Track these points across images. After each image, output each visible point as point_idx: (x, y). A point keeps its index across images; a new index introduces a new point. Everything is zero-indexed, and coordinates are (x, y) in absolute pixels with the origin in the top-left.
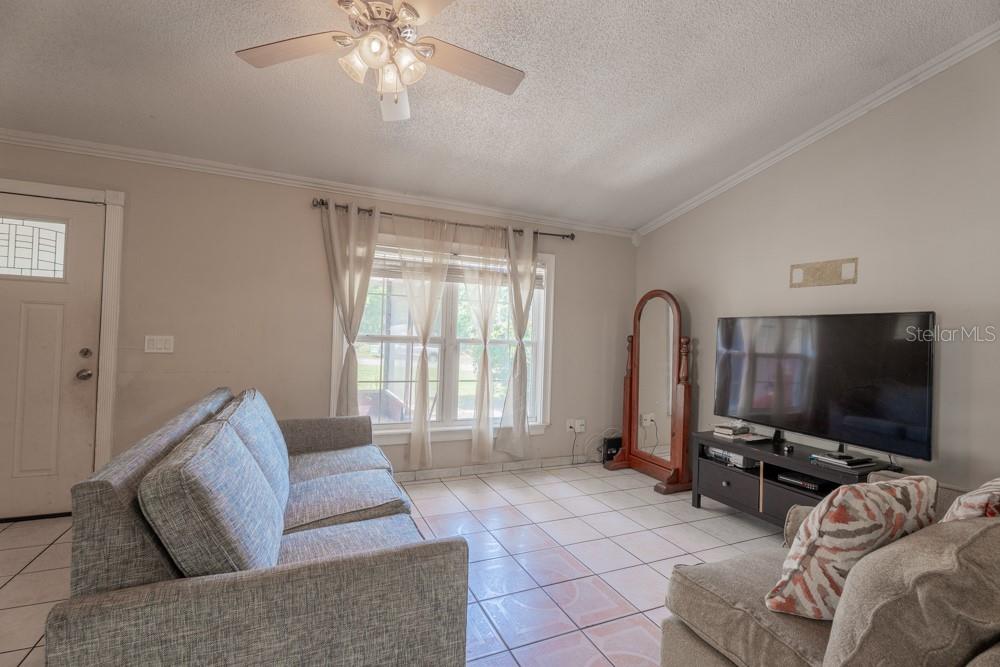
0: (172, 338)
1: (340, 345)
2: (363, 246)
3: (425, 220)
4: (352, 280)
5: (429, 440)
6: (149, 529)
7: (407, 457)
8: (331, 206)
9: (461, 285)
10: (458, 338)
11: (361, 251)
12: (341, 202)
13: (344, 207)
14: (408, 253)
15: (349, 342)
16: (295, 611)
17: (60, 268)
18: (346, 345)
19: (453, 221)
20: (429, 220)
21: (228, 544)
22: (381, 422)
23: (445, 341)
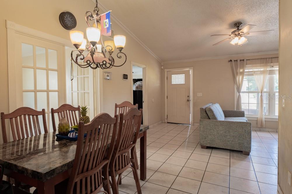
0: (201, 93)
1: (237, 94)
2: (242, 69)
3: (260, 59)
4: (239, 78)
5: (264, 120)
6: (207, 114)
7: (257, 124)
8: (233, 61)
9: (275, 75)
10: (275, 91)
11: (241, 70)
12: (235, 60)
13: (236, 61)
14: (255, 69)
15: (239, 93)
16: (224, 126)
17: (184, 82)
18: (238, 94)
19: (270, 57)
20: (262, 59)
21: (216, 117)
22: (249, 114)
23: (270, 92)
